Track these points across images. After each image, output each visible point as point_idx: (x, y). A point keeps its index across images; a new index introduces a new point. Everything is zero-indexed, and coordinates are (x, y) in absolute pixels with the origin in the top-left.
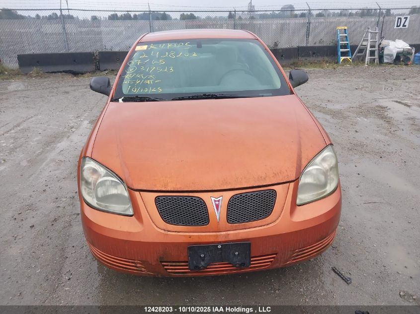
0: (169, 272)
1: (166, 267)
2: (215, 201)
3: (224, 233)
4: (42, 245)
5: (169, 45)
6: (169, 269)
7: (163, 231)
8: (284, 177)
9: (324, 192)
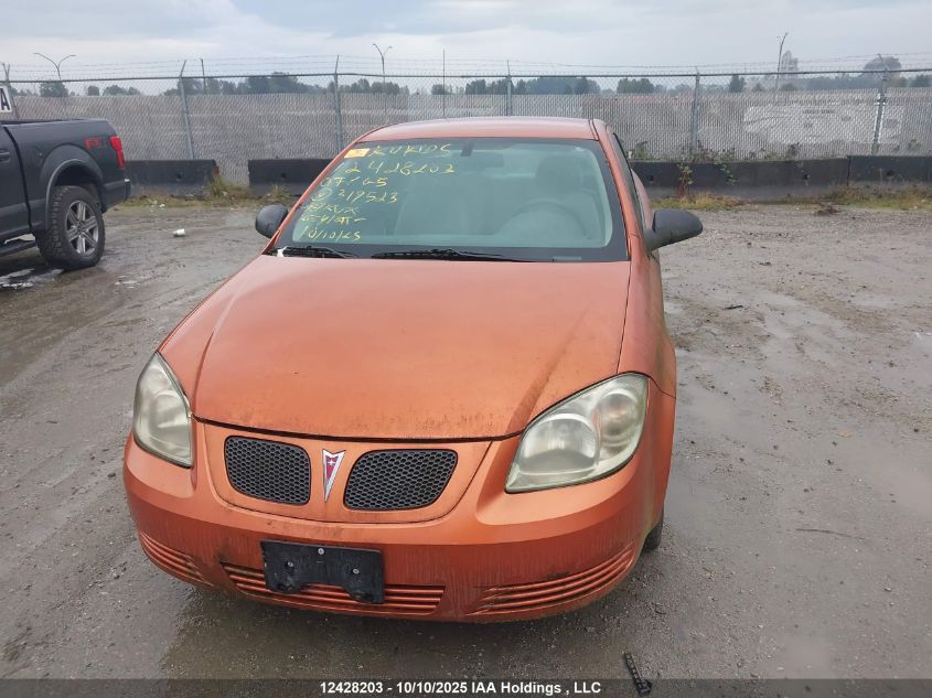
0: (240, 588)
1: (233, 576)
2: (328, 459)
3: (334, 525)
4: (109, 511)
5: (409, 150)
6: (241, 582)
7: (225, 504)
8: (482, 428)
9: (586, 473)
